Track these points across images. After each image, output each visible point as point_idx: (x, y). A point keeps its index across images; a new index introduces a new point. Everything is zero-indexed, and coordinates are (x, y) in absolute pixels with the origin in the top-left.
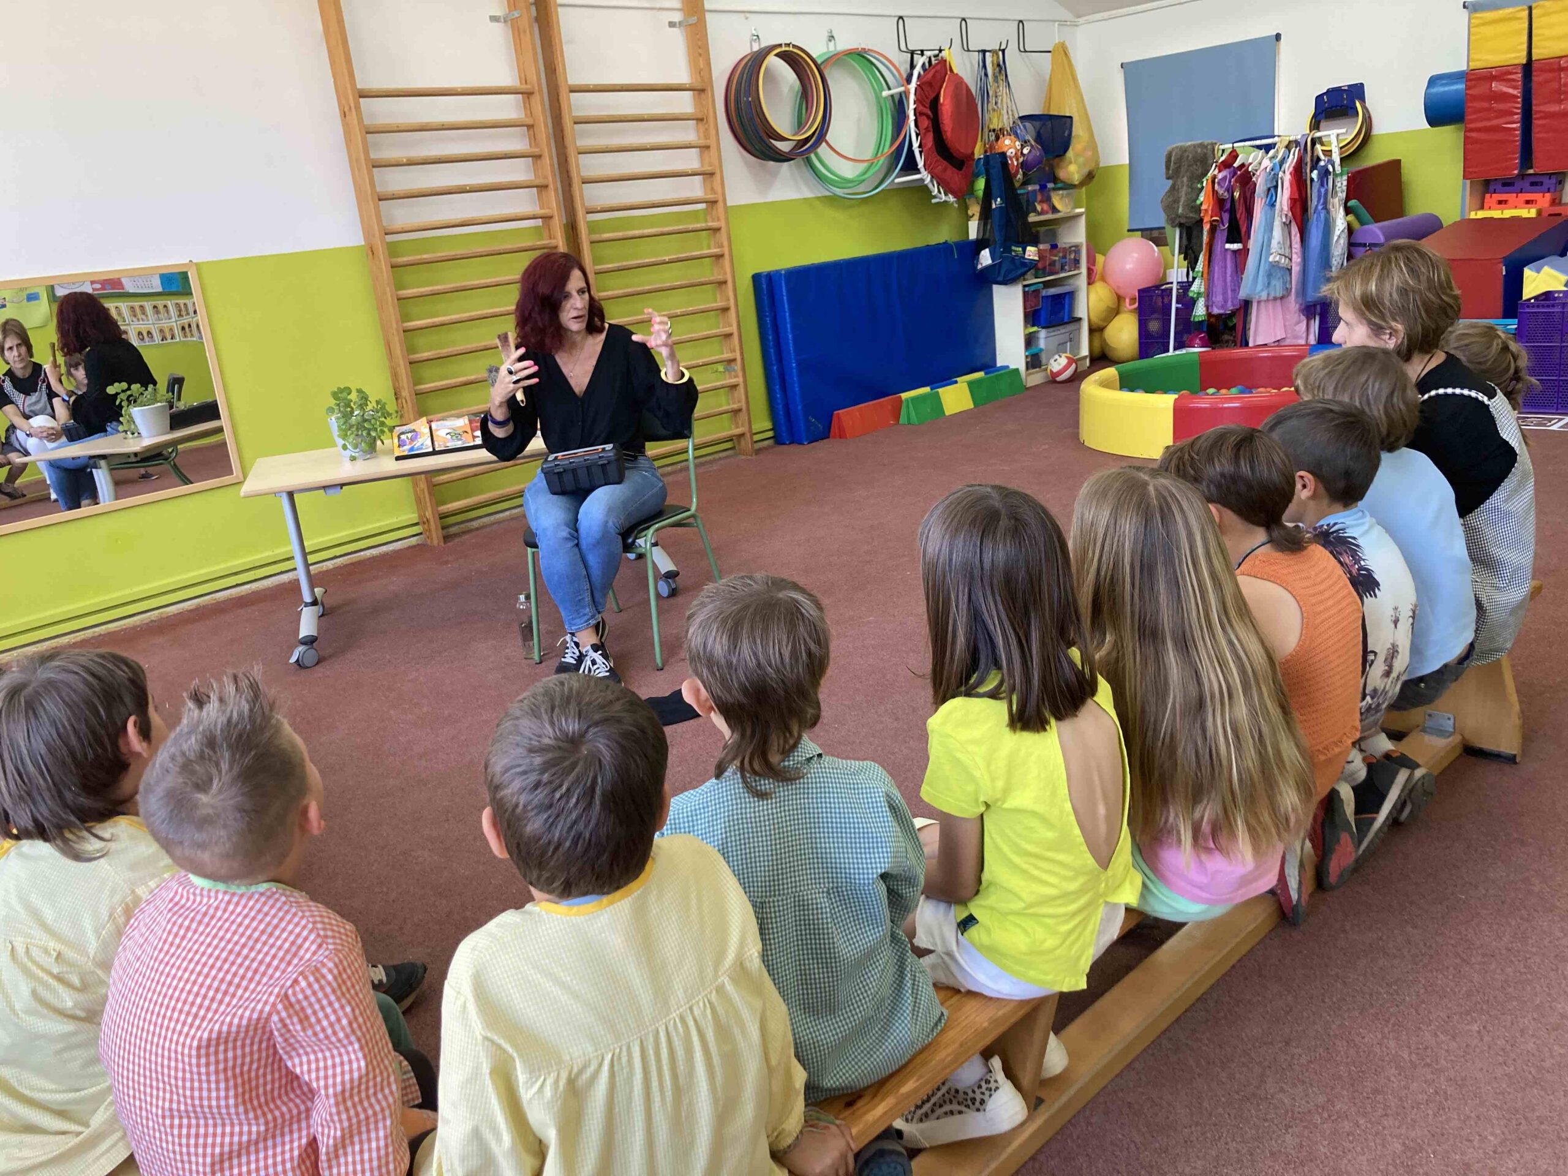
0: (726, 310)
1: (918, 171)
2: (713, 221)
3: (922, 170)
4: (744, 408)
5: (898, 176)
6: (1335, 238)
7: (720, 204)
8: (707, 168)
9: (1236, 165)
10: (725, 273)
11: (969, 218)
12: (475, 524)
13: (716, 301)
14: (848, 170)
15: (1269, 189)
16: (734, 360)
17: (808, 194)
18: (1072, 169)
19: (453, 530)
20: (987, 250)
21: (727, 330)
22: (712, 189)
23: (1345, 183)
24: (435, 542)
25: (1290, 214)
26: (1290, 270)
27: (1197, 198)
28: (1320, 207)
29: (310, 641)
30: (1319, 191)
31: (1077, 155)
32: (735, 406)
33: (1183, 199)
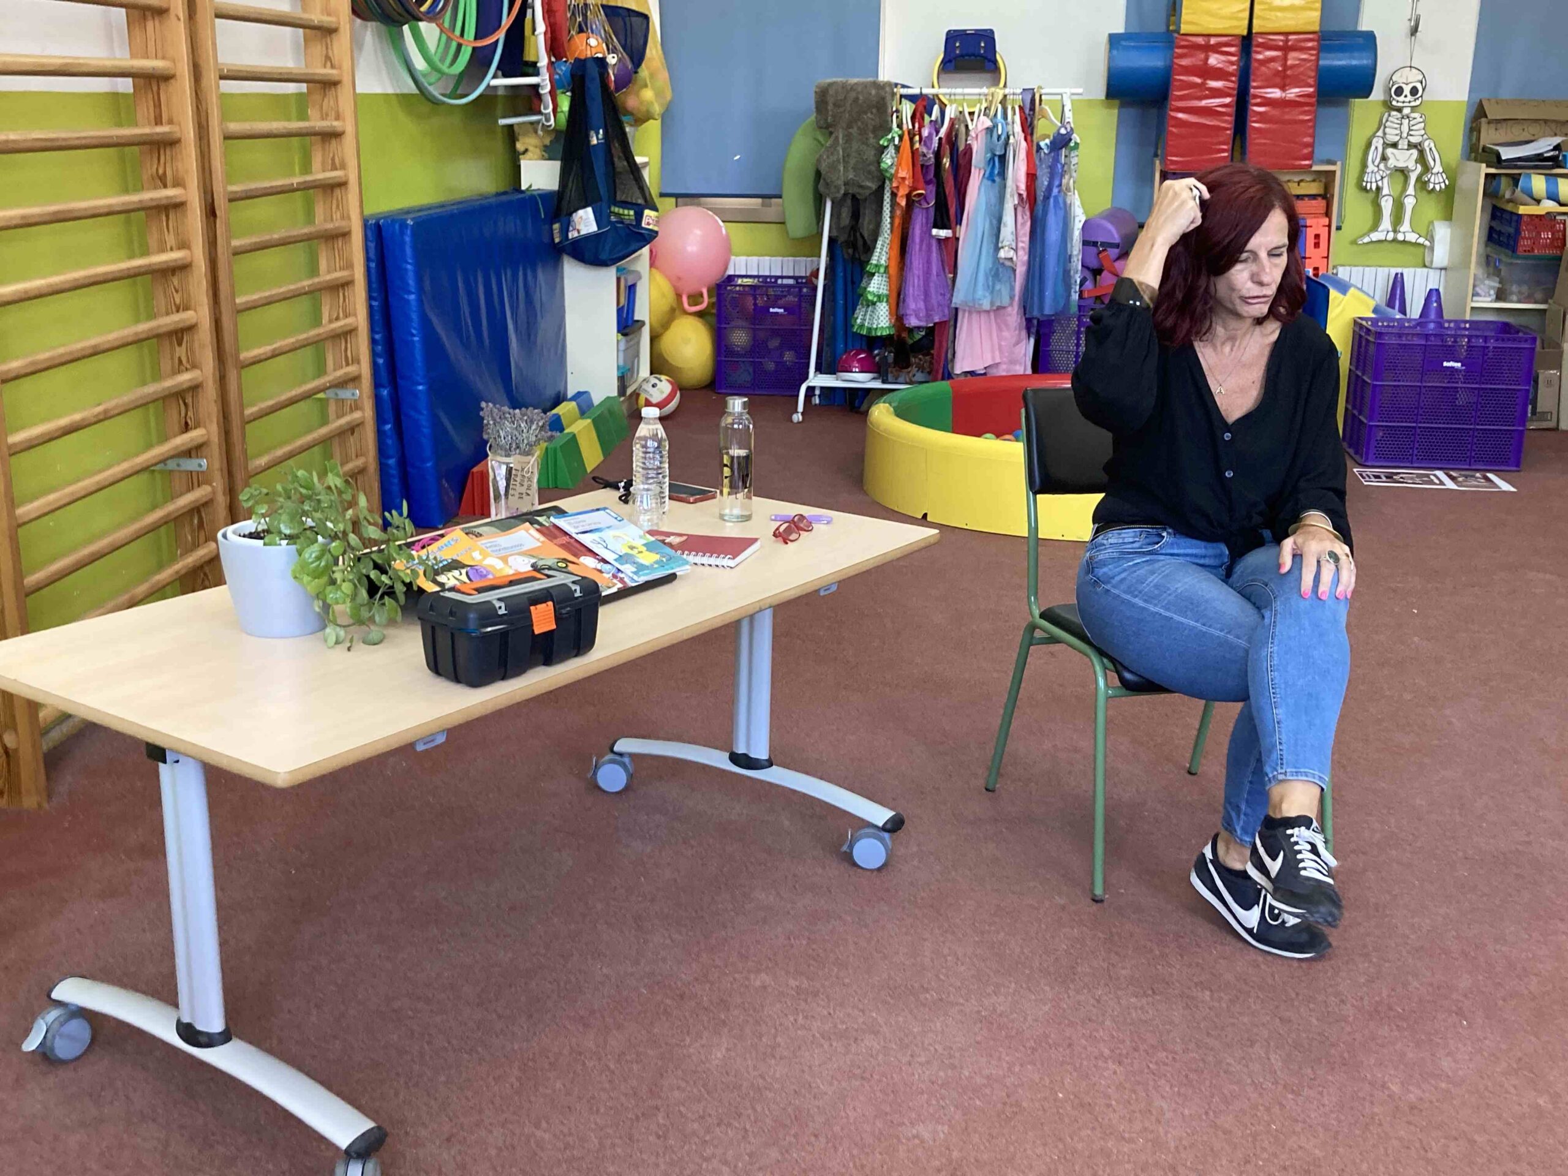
0: (349, 284)
2: (331, 118)
3: (544, 70)
5: (495, 76)
7: (344, 88)
8: (322, 18)
15: (993, 160)
16: (357, 378)
17: (390, 91)
20: (586, 210)
21: (350, 322)
22: (328, 58)
24: (30, 801)
25: (1025, 194)
26: (1015, 269)
27: (883, 160)
32: (360, 463)
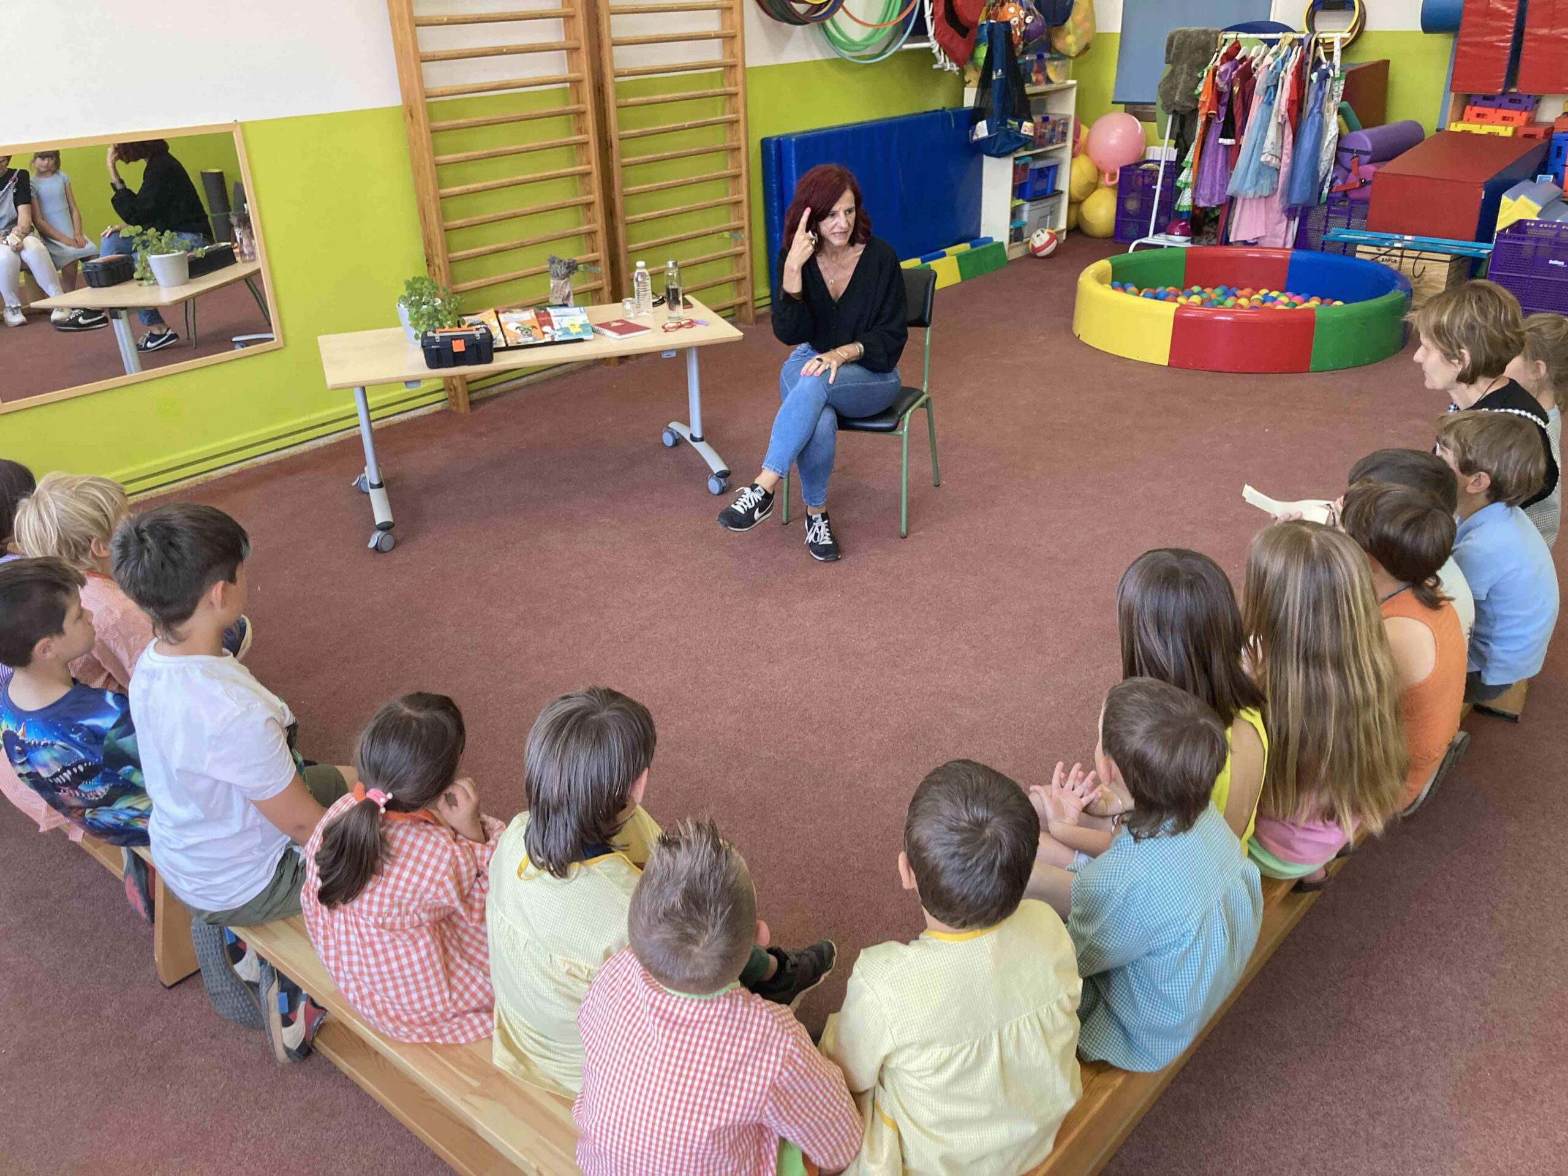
0: (736, 177)
1: (928, 40)
2: (730, 86)
3: (932, 39)
4: (748, 277)
5: (906, 42)
6: (1326, 143)
7: (739, 69)
8: (728, 31)
9: (1238, 57)
10: (739, 139)
11: (964, 84)
12: (495, 390)
13: (727, 169)
14: (856, 33)
15: (1268, 87)
16: (742, 228)
17: (819, 57)
18: (1070, 41)
19: (475, 396)
20: (984, 122)
21: (737, 197)
22: (732, 52)
23: (1342, 88)
24: (462, 410)
25: (1286, 115)
26: (1278, 170)
27: (1196, 88)
28: (1316, 111)
29: (386, 527)
30: (1317, 94)
31: (1076, 26)
32: (739, 275)
33: (1180, 87)
